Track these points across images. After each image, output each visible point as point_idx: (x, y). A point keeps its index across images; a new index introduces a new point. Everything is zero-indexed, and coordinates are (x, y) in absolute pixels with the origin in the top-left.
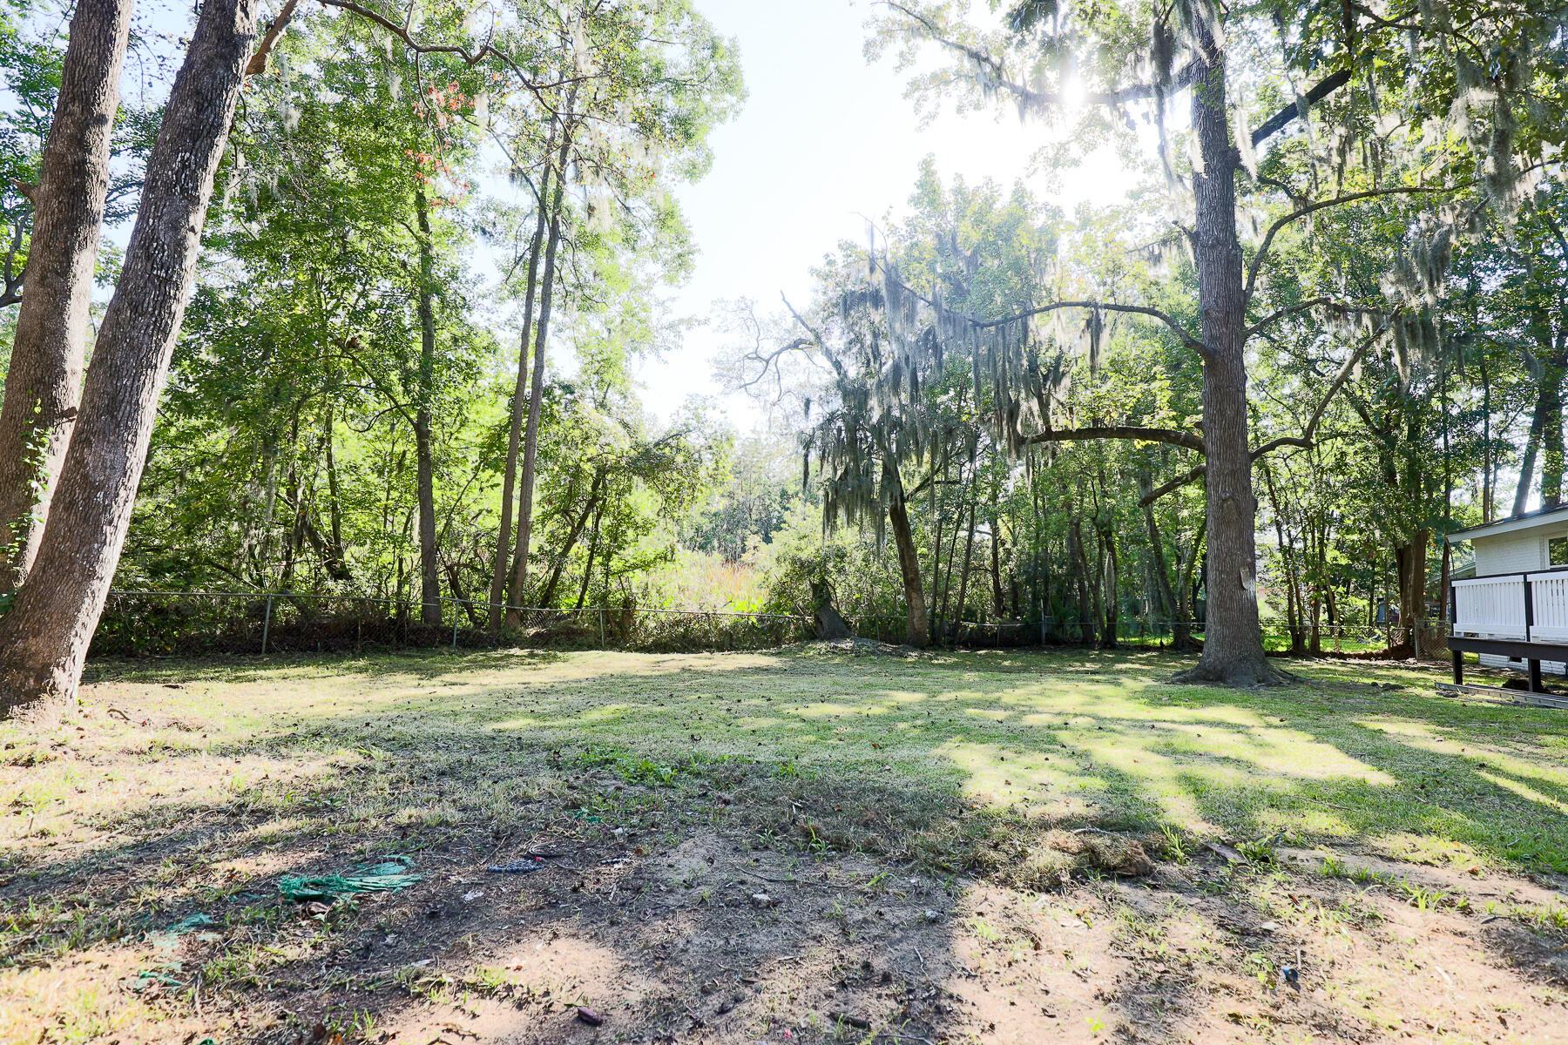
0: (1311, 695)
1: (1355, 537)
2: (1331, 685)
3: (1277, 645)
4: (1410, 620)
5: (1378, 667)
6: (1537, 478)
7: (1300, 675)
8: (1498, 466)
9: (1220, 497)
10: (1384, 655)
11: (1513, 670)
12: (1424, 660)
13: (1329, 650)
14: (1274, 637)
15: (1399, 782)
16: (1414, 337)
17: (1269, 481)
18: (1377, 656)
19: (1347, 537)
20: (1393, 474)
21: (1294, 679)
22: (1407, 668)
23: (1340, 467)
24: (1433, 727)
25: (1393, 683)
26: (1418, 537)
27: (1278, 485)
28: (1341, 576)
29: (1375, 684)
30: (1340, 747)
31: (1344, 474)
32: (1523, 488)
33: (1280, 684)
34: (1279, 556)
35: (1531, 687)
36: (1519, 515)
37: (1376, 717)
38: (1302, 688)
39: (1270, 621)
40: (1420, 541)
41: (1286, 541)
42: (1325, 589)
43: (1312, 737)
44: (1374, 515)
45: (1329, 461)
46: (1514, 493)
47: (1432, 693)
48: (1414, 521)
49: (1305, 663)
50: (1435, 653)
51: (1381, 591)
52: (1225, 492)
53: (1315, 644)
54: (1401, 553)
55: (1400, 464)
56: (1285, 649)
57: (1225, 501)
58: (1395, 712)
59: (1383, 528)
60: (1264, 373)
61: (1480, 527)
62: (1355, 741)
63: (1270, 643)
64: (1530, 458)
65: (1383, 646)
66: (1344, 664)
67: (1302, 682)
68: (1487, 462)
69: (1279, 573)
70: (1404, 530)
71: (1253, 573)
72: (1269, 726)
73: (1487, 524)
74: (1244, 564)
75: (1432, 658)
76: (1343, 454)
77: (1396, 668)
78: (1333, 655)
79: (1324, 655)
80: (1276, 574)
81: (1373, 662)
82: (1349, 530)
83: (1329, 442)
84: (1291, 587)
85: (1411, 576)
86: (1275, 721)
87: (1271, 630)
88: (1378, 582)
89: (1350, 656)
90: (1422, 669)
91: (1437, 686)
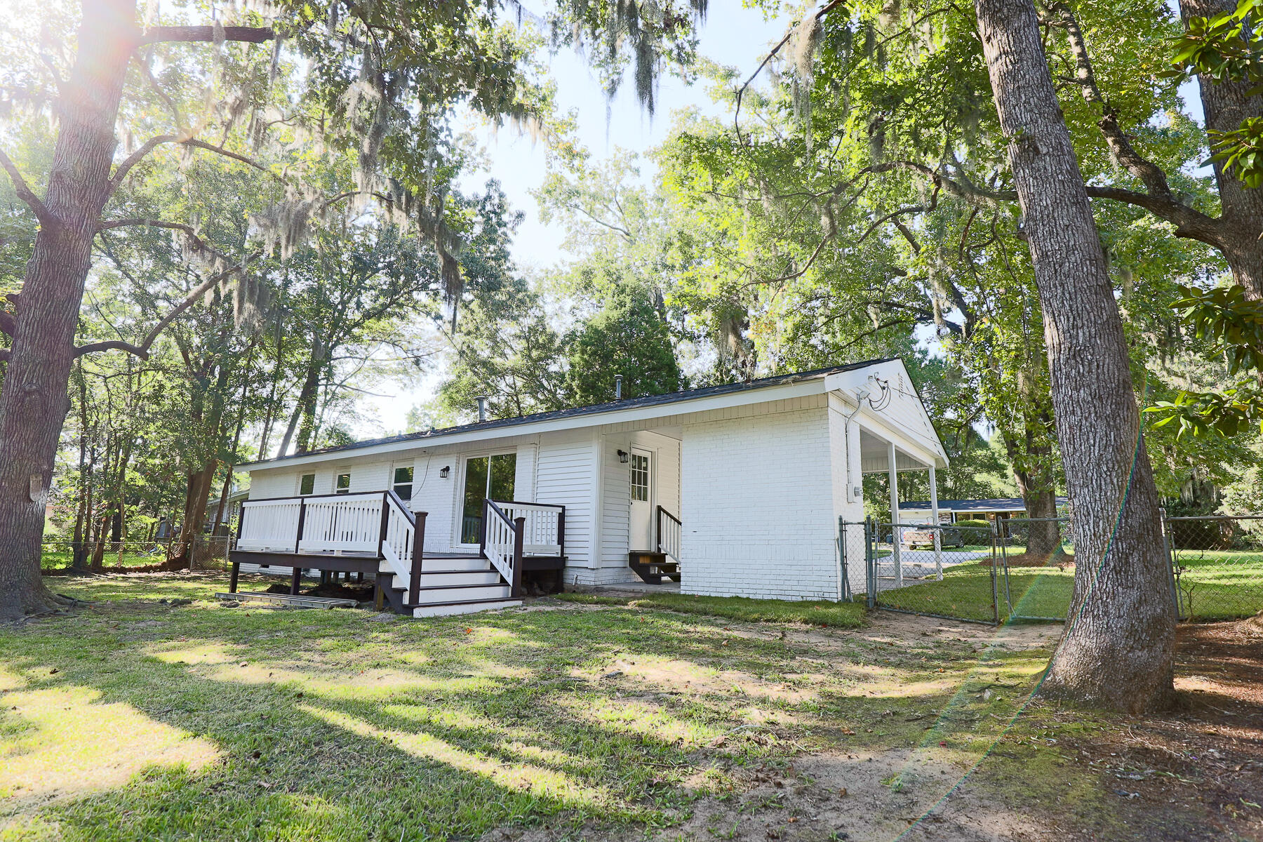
0: (97, 623)
1: (157, 461)
2: (118, 607)
3: (55, 563)
4: (191, 536)
5: (159, 580)
6: (297, 431)
7: (82, 597)
8: (275, 420)
9: (22, 389)
10: (163, 568)
11: (262, 574)
12: (196, 570)
13: (111, 565)
14: (52, 554)
15: (225, 753)
16: (252, 293)
17: (83, 397)
18: (155, 569)
19: (150, 461)
20: (200, 412)
21: (74, 604)
22: (183, 579)
23: (156, 397)
24: (229, 646)
25: (181, 598)
26: (209, 466)
27: (91, 403)
28: (135, 495)
29: (163, 601)
30: (138, 704)
31: (158, 404)
32: (287, 437)
33: (56, 613)
34: (78, 474)
35: (292, 591)
36: (281, 457)
37: (172, 643)
38: (83, 615)
39: (52, 538)
40: (210, 469)
41: (87, 461)
42: (119, 507)
43: (96, 694)
44: (178, 443)
45: (147, 391)
46: (281, 441)
47: (216, 605)
48: (209, 452)
49: (85, 580)
50: (206, 563)
51: (164, 511)
52: (31, 383)
53: (98, 559)
54: (193, 479)
55: (207, 406)
56: (63, 566)
57: (29, 393)
58: (189, 633)
59: (183, 455)
60: (101, 295)
61: (256, 463)
62: (155, 688)
63: (47, 561)
64: (295, 417)
65: (163, 559)
66: (125, 579)
67: (83, 607)
68: (269, 414)
69: (73, 489)
70: (201, 458)
71: (46, 484)
72: (34, 685)
73: (260, 461)
74: (37, 471)
75: (203, 568)
76: (162, 387)
77: (174, 579)
78: (115, 570)
79: (105, 571)
80: (72, 491)
81: (152, 575)
82: (152, 455)
83: (151, 373)
84: (83, 506)
85: (198, 499)
86: (43, 673)
87: (50, 547)
88: (163, 504)
89: (130, 570)
90: (195, 579)
91: (217, 597)
